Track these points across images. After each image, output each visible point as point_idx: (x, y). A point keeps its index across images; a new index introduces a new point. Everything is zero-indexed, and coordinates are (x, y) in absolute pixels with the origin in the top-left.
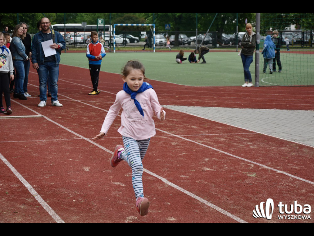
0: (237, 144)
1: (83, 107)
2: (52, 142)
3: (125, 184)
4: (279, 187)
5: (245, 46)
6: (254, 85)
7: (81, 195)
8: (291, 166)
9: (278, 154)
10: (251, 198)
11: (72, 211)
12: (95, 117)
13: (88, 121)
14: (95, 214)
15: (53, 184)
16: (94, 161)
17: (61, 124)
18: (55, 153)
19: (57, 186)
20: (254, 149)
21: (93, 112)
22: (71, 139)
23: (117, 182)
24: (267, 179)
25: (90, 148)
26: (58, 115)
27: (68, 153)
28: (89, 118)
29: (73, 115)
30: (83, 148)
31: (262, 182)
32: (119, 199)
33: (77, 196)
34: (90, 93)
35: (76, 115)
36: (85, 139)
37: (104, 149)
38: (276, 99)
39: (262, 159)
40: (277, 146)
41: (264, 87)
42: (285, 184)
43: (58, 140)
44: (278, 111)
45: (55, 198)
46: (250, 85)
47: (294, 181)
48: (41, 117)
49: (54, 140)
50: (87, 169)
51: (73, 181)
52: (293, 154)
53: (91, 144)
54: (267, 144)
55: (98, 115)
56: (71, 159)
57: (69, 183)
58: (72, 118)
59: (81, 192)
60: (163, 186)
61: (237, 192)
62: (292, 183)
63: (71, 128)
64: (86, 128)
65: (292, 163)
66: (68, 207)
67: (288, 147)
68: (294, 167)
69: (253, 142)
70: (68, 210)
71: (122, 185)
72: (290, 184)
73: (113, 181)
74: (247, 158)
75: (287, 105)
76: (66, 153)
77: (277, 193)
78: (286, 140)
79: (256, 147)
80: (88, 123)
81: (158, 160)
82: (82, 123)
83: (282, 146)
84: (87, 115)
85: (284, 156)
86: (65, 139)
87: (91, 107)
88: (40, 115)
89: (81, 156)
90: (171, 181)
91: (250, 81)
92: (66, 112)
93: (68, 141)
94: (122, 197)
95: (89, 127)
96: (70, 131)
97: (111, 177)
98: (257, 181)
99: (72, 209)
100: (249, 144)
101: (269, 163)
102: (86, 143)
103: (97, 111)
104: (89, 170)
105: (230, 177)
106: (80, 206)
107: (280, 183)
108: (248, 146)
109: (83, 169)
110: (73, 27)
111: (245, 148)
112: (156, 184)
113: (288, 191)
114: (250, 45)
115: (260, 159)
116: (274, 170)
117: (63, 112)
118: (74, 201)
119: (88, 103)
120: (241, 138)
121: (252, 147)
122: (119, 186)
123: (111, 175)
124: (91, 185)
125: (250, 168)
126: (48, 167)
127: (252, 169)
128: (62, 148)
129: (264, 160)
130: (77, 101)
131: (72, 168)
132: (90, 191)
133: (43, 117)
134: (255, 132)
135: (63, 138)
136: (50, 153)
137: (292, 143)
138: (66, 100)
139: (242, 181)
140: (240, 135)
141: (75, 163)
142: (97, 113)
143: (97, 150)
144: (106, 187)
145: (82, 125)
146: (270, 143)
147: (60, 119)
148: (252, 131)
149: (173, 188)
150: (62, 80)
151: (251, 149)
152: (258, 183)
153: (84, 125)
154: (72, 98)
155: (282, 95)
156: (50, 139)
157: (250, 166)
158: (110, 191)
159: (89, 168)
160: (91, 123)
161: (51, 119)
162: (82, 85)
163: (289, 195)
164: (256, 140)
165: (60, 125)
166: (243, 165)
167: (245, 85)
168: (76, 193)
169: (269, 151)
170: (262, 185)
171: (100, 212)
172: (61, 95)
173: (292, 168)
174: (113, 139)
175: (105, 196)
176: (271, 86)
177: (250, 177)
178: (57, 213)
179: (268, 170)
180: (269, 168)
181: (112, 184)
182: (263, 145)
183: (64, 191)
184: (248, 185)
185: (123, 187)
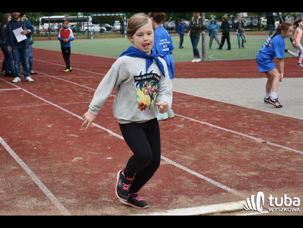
0: (176, 105)
1: (57, 81)
2: (26, 108)
3: (78, 135)
4: (200, 134)
5: (193, 28)
6: (202, 61)
7: (41, 144)
8: (214, 119)
9: (206, 111)
10: (175, 142)
11: (32, 155)
12: (65, 88)
13: (59, 91)
14: (50, 157)
15: (21, 137)
16: (57, 120)
17: (36, 95)
18: (27, 116)
19: (24, 139)
20: (188, 108)
21: (64, 85)
22: (41, 105)
23: (72, 134)
24: (192, 128)
25: (55, 111)
26: (34, 88)
27: (37, 115)
28: (60, 89)
29: (47, 87)
30: (50, 111)
31: (188, 130)
32: (71, 146)
33: (38, 145)
34: (64, 71)
35: (49, 87)
36: (53, 104)
37: (67, 111)
38: (217, 71)
39: (192, 115)
40: (207, 105)
41: (210, 62)
42: (205, 132)
43: (30, 106)
44: (216, 79)
45: (20, 147)
46: (198, 60)
47: (213, 129)
48: (20, 90)
49: (28, 106)
50: (50, 126)
51: (37, 135)
52: (219, 110)
53: (57, 108)
54: (200, 103)
55: (67, 87)
56: (38, 120)
57: (33, 136)
58: (46, 89)
59: (42, 142)
60: (108, 136)
61: (165, 138)
62: (211, 130)
63: (43, 97)
64: (56, 96)
65: (215, 117)
66: (29, 153)
67: (216, 105)
68: (216, 119)
69: (189, 103)
70: (29, 155)
71: (75, 136)
72: (209, 131)
73: (69, 134)
74: (180, 114)
75: (224, 75)
76: (35, 115)
77: (196, 138)
78: (216, 100)
79: (190, 106)
80: (58, 93)
81: (109, 117)
82: (53, 93)
83: (211, 105)
84: (58, 87)
85: (211, 112)
86: (37, 105)
87: (63, 81)
88: (20, 88)
89: (47, 117)
90: (115, 132)
91: (198, 57)
92: (42, 85)
93: (39, 107)
94: (74, 145)
95: (58, 96)
96: (42, 99)
97: (68, 131)
98: (184, 130)
99: (32, 154)
100: (185, 104)
101: (197, 117)
102: (53, 107)
103: (67, 84)
104: (51, 127)
105: (163, 128)
106: (39, 152)
107: (201, 131)
108: (184, 105)
109: (46, 126)
110: (58, 19)
111: (181, 107)
112: (103, 134)
113: (206, 136)
114: (198, 27)
115: (191, 115)
116: (200, 122)
117: (39, 86)
118: (35, 148)
119: (61, 78)
120: (180, 100)
121: (187, 106)
122: (73, 137)
123: (68, 130)
124: (51, 137)
125: (181, 121)
126: (19, 125)
127: (182, 122)
128: (33, 112)
129: (194, 115)
130: (52, 77)
131: (38, 125)
132: (50, 141)
133: (22, 90)
134: (192, 96)
135: (35, 105)
136: (23, 115)
137: (220, 102)
138: (43, 76)
139: (172, 130)
140: (180, 98)
141: (41, 122)
142: (67, 85)
143: (61, 112)
144: (63, 138)
145: (53, 94)
146: (202, 103)
147: (35, 90)
148: (191, 94)
149: (116, 137)
150: (43, 61)
151: (186, 108)
152: (184, 131)
153: (54, 94)
154: (49, 75)
155: (223, 68)
156: (25, 105)
157: (181, 120)
158: (65, 140)
159: (52, 125)
160: (60, 93)
161: (28, 91)
162: (59, 65)
163: (206, 139)
164: (192, 101)
165: (34, 95)
166: (176, 119)
167: (194, 61)
168: (37, 143)
169: (200, 108)
170: (187, 132)
171: (54, 155)
172: (40, 73)
173: (214, 120)
174: (76, 104)
175: (61, 144)
176: (216, 61)
177: (179, 127)
178: (20, 157)
179: (195, 122)
180: (196, 121)
181: (68, 136)
182: (196, 105)
183: (29, 142)
184: (175, 133)
185: (76, 138)
